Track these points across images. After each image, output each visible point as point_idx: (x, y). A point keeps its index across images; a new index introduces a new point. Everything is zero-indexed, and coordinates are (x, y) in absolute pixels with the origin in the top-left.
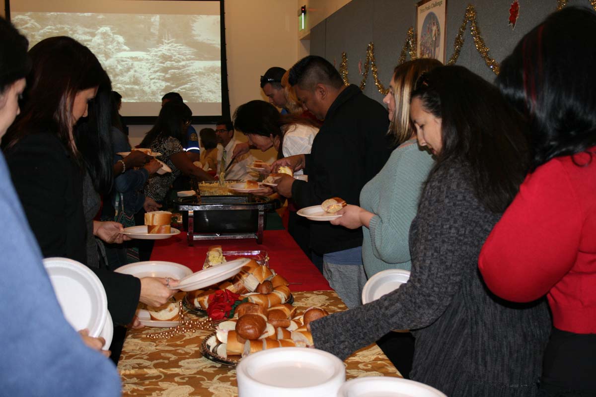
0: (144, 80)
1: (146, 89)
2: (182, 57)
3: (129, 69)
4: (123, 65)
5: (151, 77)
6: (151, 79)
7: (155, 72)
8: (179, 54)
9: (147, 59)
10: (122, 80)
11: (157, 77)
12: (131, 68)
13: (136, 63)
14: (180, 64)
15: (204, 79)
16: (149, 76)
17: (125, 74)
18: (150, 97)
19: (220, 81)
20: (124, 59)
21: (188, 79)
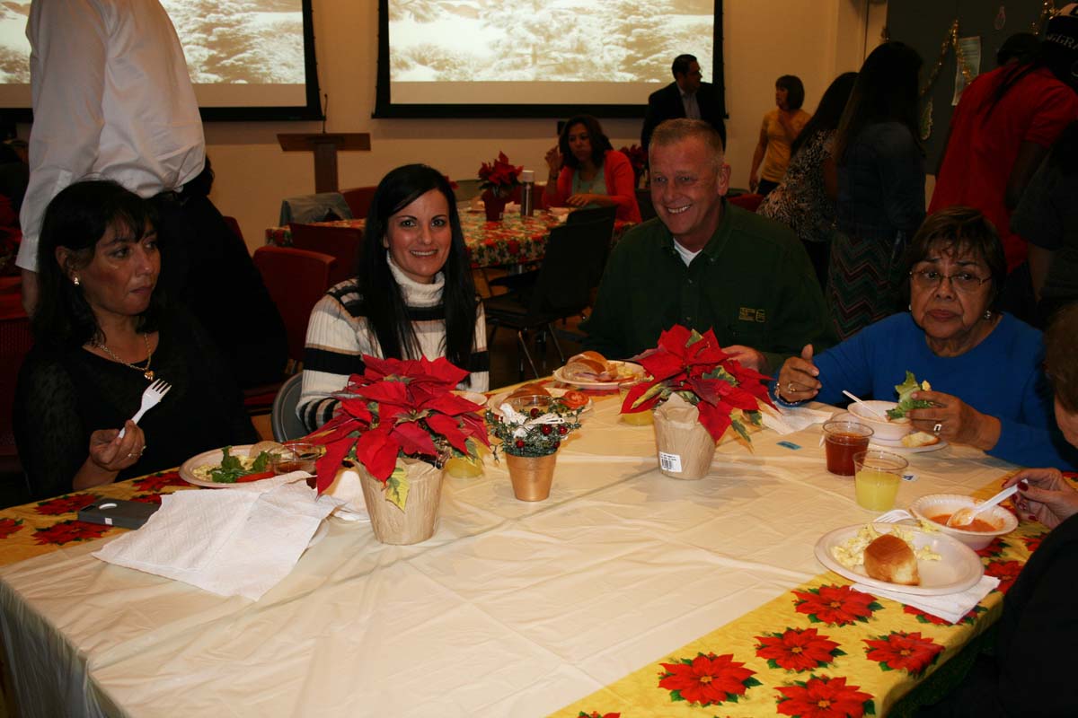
0: (593, 45)
1: (596, 60)
2: (655, 8)
3: (569, 28)
4: (562, 22)
5: (605, 41)
6: (605, 44)
7: (612, 32)
8: (650, 4)
9: (600, 12)
10: (559, 46)
11: (615, 41)
12: (574, 26)
13: (582, 18)
14: (651, 20)
15: (687, 46)
16: (602, 39)
17: (563, 35)
18: (603, 74)
19: (711, 49)
20: (564, 11)
21: (662, 45)
